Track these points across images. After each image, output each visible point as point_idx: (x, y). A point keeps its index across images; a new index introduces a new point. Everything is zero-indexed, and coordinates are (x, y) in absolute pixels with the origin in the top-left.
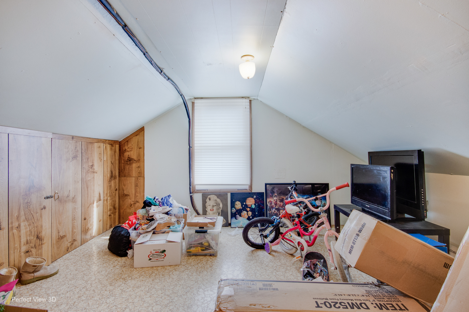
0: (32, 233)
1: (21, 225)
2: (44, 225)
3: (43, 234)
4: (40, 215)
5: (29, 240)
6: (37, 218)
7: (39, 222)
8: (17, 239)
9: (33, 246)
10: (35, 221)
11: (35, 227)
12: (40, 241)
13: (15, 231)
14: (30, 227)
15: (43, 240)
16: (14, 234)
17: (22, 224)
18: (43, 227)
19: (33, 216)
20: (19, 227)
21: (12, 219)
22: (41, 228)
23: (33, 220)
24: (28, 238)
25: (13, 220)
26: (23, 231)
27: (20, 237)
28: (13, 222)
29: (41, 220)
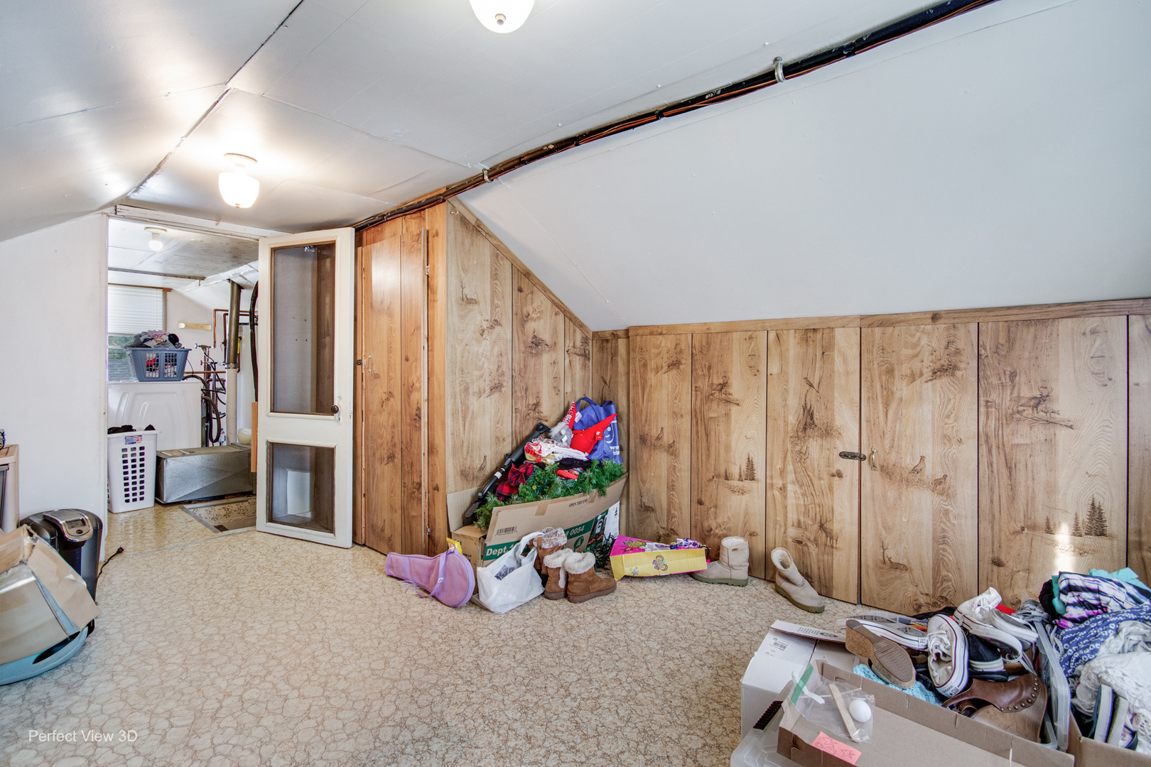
0: (811, 512)
1: (788, 489)
2: (837, 510)
3: (835, 527)
4: (827, 486)
5: (802, 521)
6: (821, 487)
7: (826, 498)
8: (779, 507)
9: (812, 539)
10: (816, 493)
11: (817, 506)
12: (829, 538)
13: (776, 493)
14: (806, 500)
15: (836, 541)
16: (776, 497)
17: (790, 487)
18: (836, 513)
19: (811, 480)
20: (783, 489)
21: (772, 471)
22: (831, 514)
23: (812, 488)
24: (802, 519)
25: (774, 472)
26: (791, 501)
27: (786, 508)
28: (774, 476)
29: (829, 496)
